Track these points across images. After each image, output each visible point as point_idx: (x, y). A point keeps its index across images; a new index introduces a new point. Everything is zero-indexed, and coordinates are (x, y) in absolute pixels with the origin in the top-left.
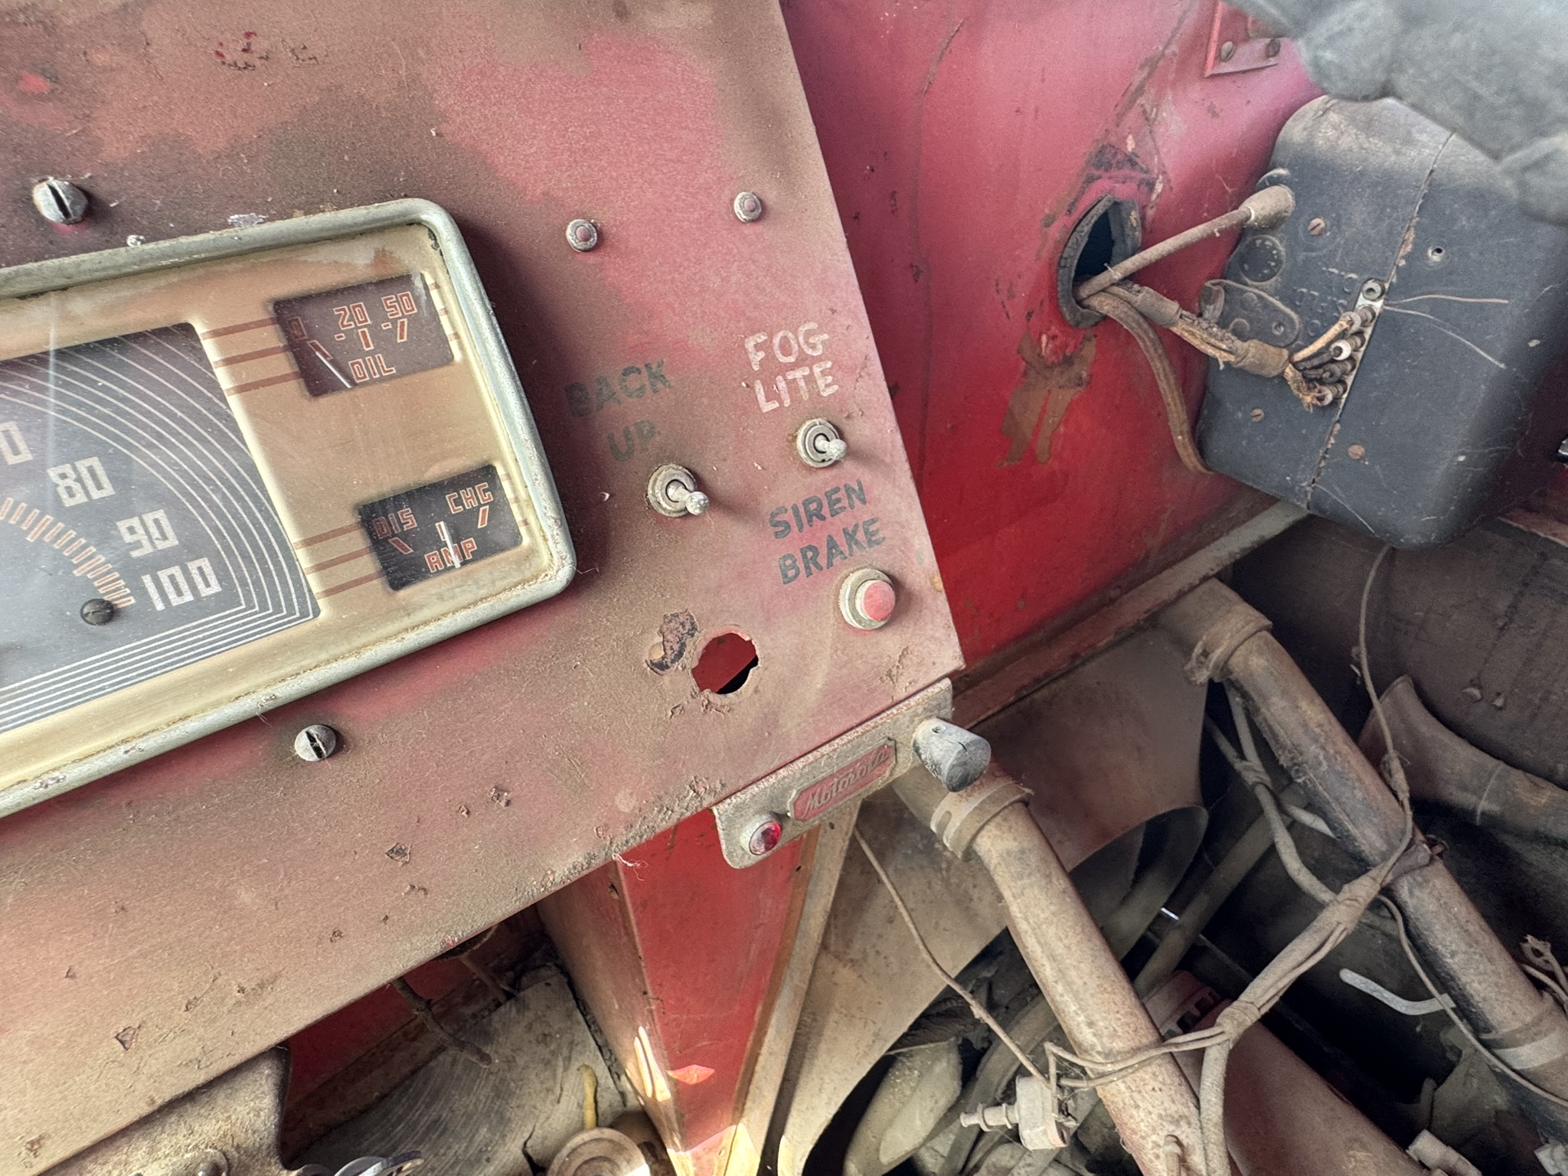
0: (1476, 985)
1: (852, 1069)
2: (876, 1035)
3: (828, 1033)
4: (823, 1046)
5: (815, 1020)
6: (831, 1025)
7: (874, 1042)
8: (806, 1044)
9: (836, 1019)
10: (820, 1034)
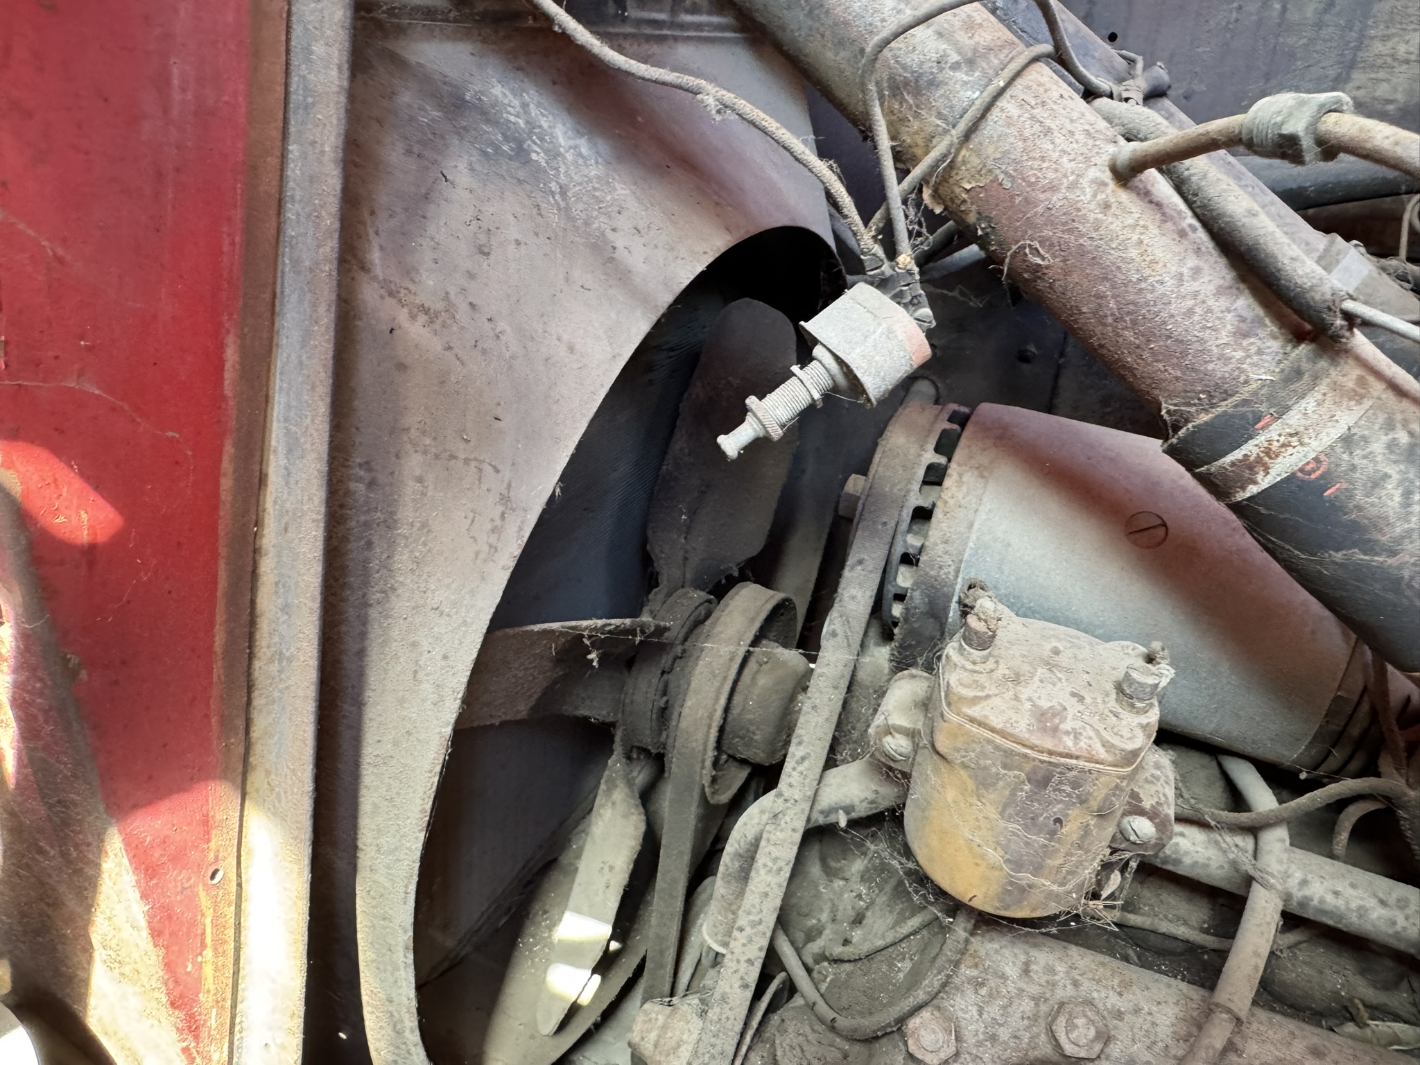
1: (472, 593)
2: (505, 499)
3: (407, 513)
4: (402, 559)
5: (372, 484)
6: (410, 488)
7: (503, 516)
8: (367, 561)
9: (418, 472)
10: (390, 523)
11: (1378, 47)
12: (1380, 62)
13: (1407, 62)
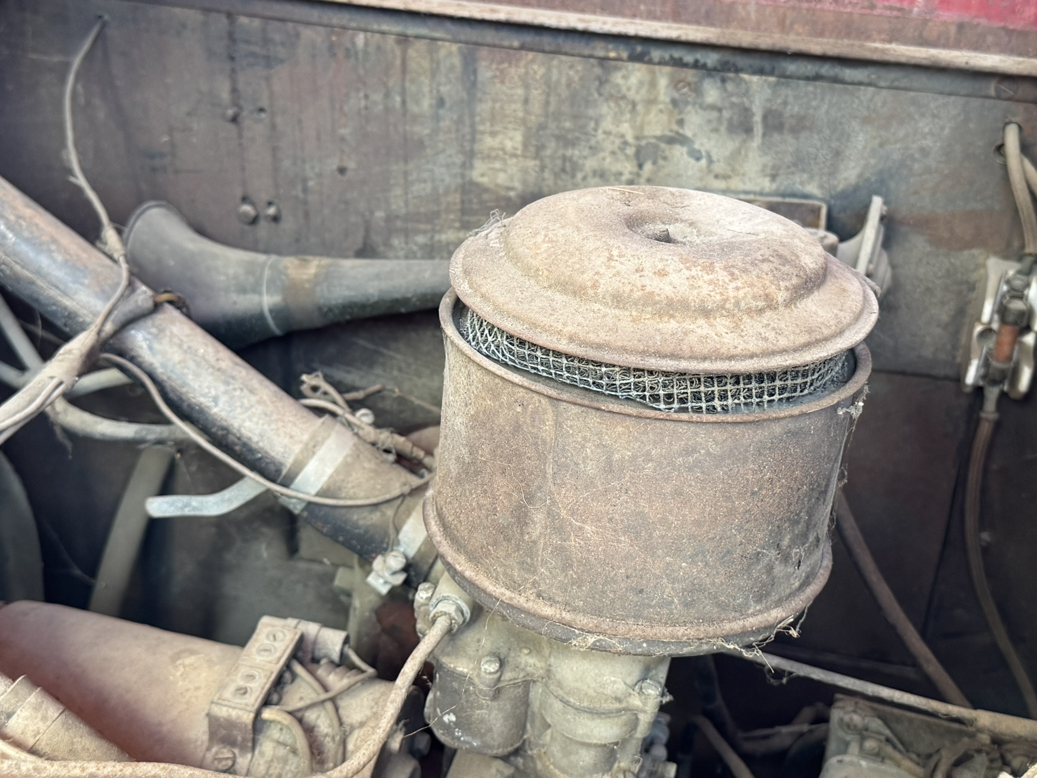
0: (247, 424)
11: (489, 142)
12: (493, 154)
13: (515, 156)
